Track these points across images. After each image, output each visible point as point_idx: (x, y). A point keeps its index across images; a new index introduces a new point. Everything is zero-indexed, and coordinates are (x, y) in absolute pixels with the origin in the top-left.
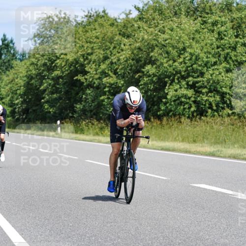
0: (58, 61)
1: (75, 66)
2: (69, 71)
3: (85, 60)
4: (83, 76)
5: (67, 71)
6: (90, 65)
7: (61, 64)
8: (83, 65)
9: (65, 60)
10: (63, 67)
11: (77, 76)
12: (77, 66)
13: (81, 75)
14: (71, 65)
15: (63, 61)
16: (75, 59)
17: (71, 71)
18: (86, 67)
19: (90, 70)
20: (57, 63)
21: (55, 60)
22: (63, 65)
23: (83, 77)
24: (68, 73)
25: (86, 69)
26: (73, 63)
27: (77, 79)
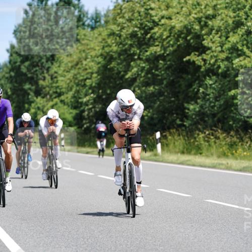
0: (156, 29)
1: (185, 38)
2: (175, 47)
3: (202, 28)
4: (198, 56)
5: (172, 46)
6: (211, 36)
7: (161, 35)
8: (198, 37)
9: (168, 28)
10: (164, 40)
11: (189, 55)
12: (189, 38)
13: (197, 53)
14: (179, 36)
15: (165, 30)
16: (185, 27)
17: (179, 46)
18: (204, 40)
19: (210, 45)
20: (155, 33)
21: (152, 28)
22: (164, 37)
23: (200, 57)
24: (175, 51)
25: (205, 43)
26: (181, 32)
27: (189, 60)
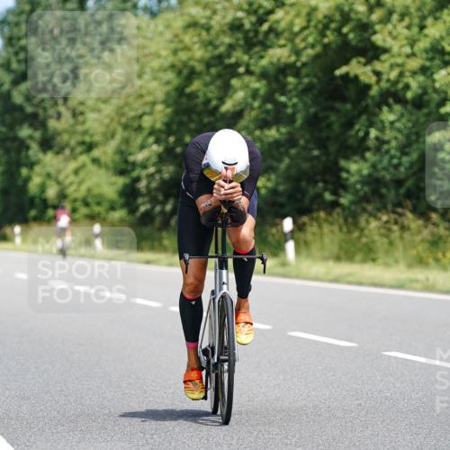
0: (279, 14)
1: (338, 30)
2: (318, 49)
3: (371, 10)
4: (365, 65)
5: (313, 46)
6: (390, 27)
7: (291, 24)
8: (365, 28)
9: (304, 11)
10: (297, 34)
11: (347, 62)
12: (345, 30)
13: (362, 60)
14: (326, 27)
15: (298, 15)
16: (339, 8)
17: (326, 47)
18: (375, 33)
19: (389, 43)
20: (278, 22)
21: (271, 12)
22: (296, 29)
23: (368, 68)
24: (317, 57)
25: (377, 39)
26: (329, 19)
27: (347, 74)
